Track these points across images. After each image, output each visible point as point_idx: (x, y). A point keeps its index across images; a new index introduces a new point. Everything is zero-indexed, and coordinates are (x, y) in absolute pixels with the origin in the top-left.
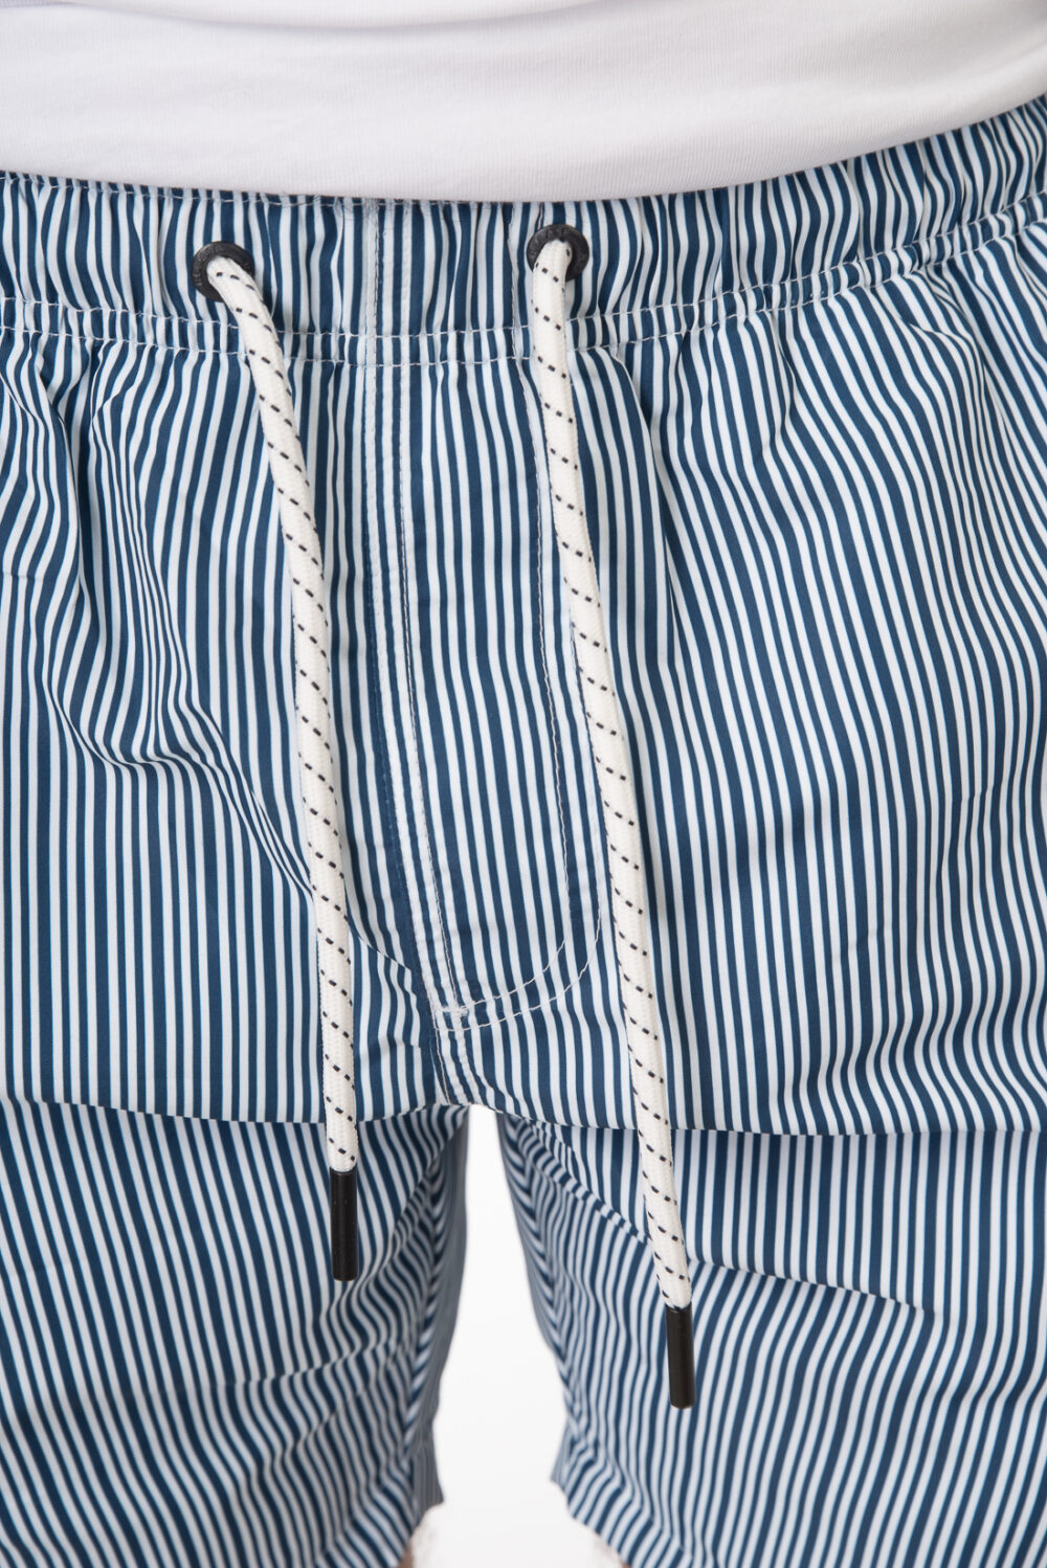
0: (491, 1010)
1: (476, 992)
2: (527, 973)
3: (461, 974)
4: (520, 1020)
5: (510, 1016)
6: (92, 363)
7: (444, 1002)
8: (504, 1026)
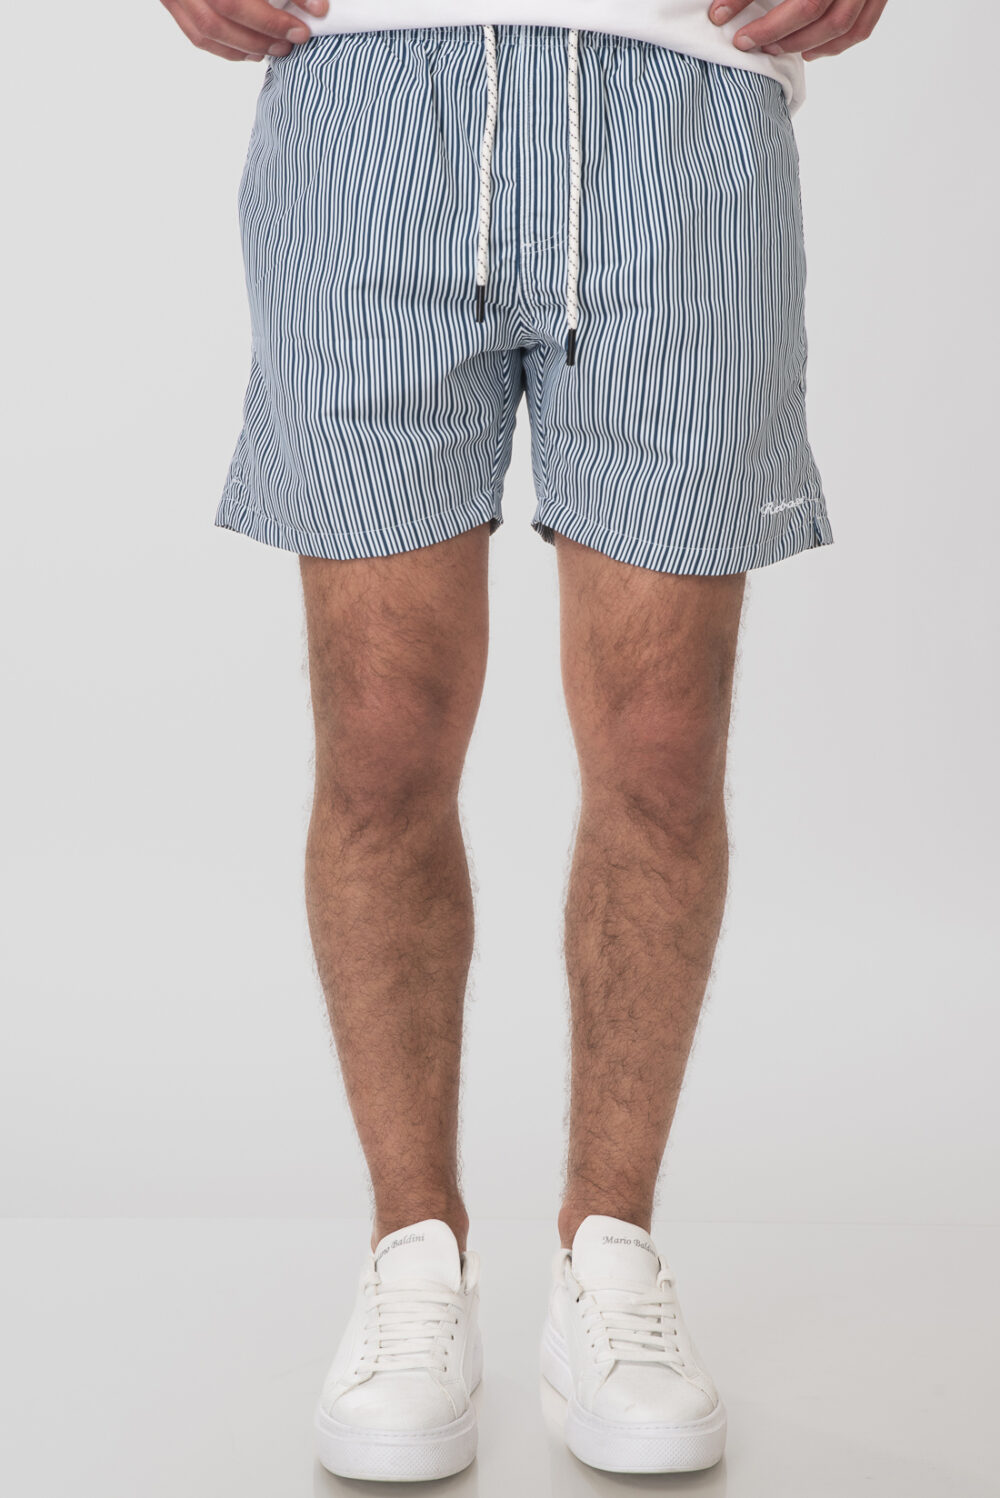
0: (539, 246)
1: (536, 239)
2: (552, 234)
3: (532, 230)
4: (547, 251)
5: (544, 249)
6: (439, 47)
7: (525, 242)
8: (542, 253)
